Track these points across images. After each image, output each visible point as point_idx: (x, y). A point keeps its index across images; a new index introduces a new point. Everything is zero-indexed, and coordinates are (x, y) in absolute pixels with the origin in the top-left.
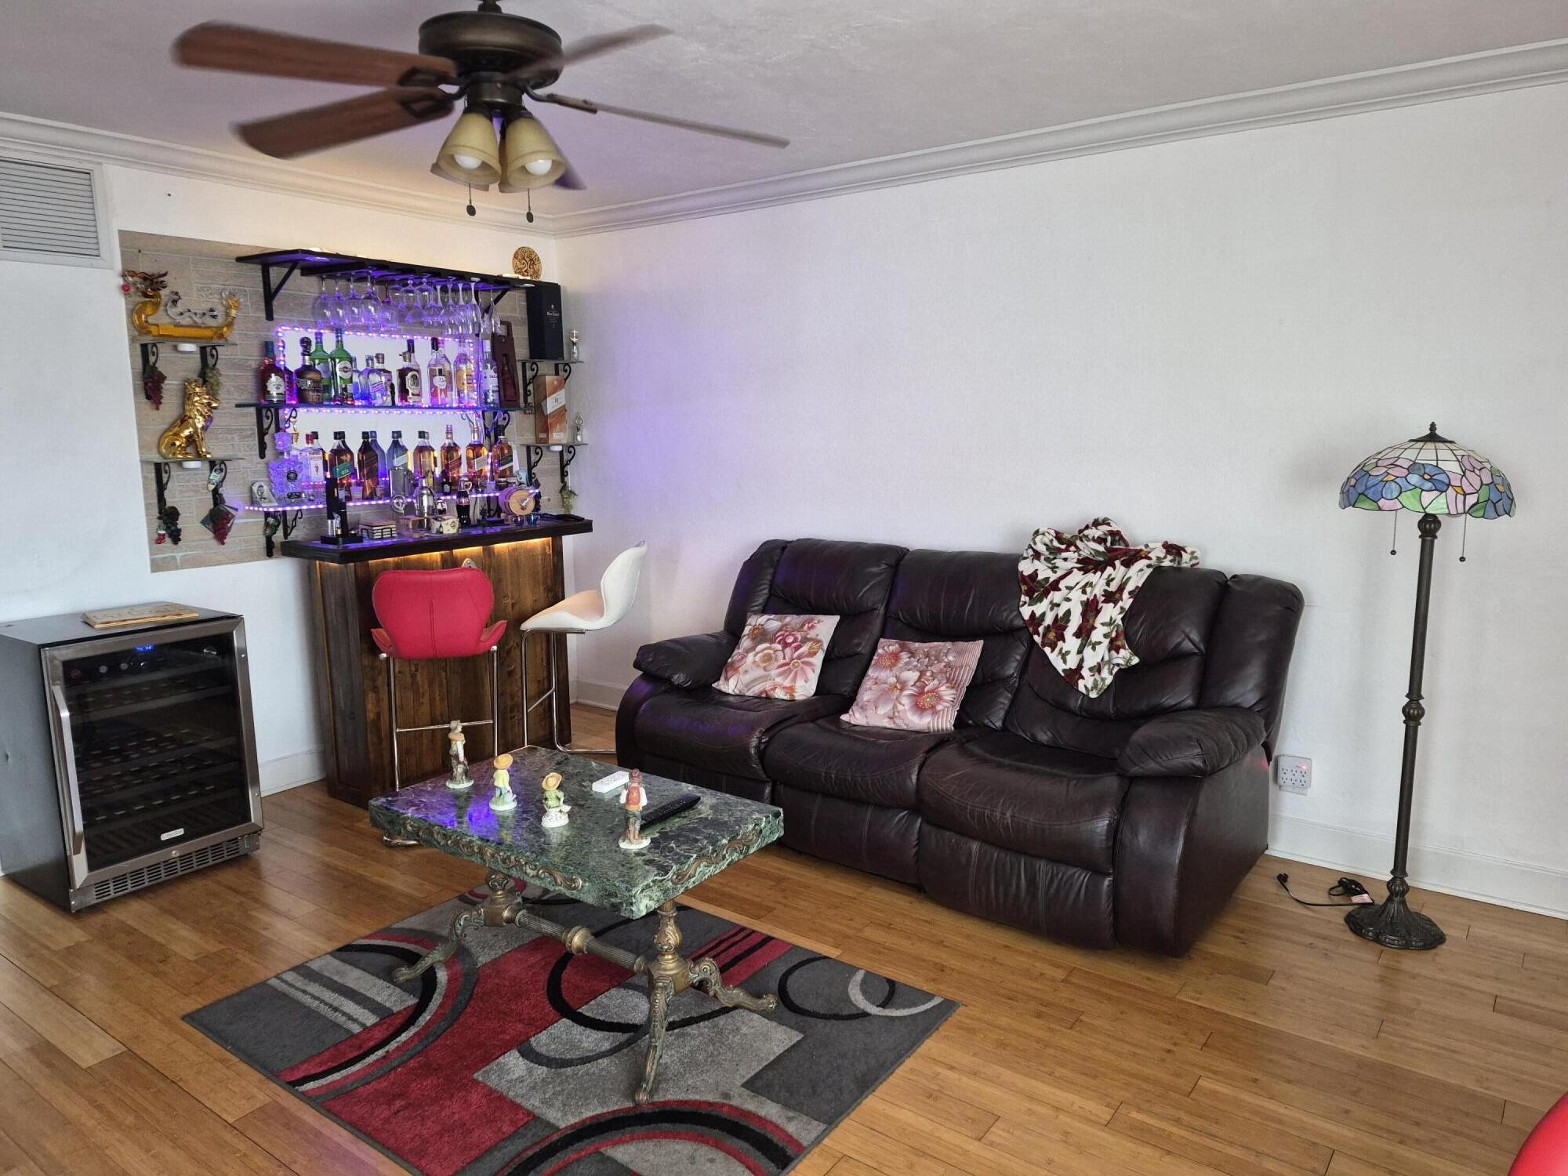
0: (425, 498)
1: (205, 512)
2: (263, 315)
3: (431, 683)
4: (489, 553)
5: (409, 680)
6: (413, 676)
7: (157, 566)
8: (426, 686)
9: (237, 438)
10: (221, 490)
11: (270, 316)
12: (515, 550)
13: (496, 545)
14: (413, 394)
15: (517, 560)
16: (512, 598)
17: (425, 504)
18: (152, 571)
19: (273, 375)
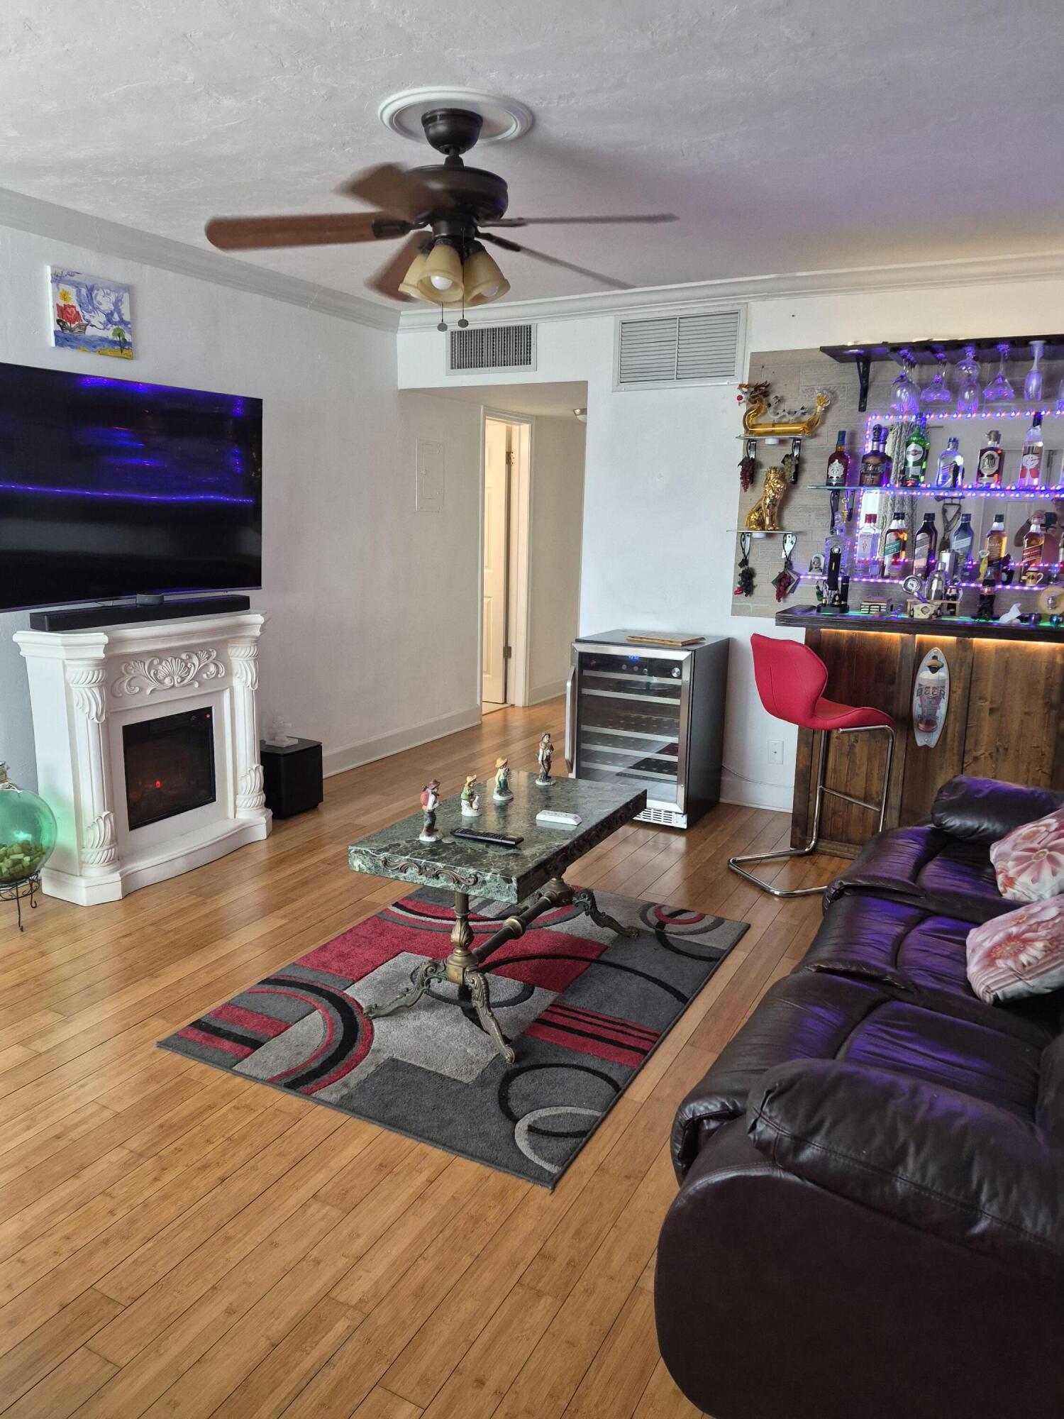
0: (935, 581)
1: (775, 575)
2: (856, 407)
3: (870, 759)
4: (964, 647)
5: (846, 748)
6: (852, 747)
7: (736, 611)
8: (865, 760)
9: (813, 515)
10: (792, 558)
11: (862, 409)
12: (1008, 649)
13: (975, 640)
14: (988, 476)
15: (1007, 662)
16: (991, 702)
17: (934, 588)
18: (732, 614)
19: (837, 461)
